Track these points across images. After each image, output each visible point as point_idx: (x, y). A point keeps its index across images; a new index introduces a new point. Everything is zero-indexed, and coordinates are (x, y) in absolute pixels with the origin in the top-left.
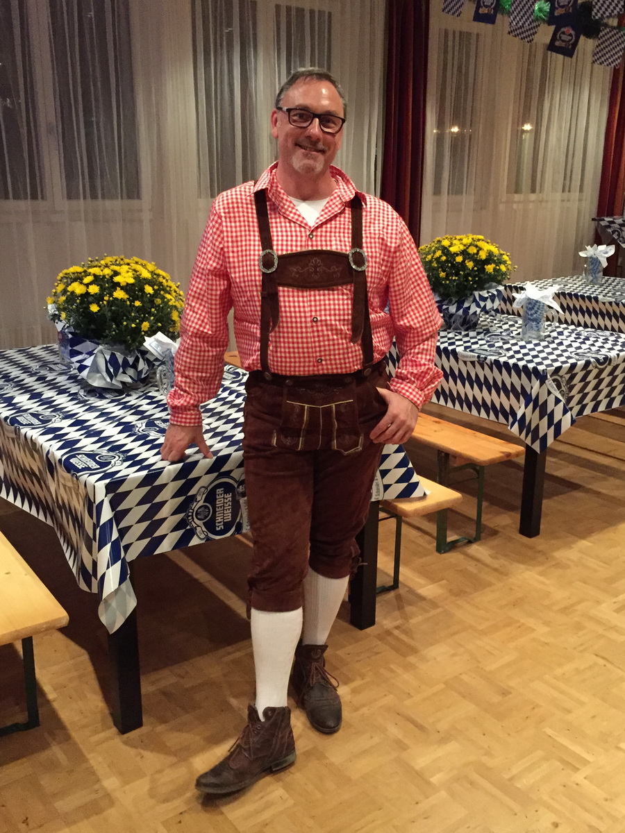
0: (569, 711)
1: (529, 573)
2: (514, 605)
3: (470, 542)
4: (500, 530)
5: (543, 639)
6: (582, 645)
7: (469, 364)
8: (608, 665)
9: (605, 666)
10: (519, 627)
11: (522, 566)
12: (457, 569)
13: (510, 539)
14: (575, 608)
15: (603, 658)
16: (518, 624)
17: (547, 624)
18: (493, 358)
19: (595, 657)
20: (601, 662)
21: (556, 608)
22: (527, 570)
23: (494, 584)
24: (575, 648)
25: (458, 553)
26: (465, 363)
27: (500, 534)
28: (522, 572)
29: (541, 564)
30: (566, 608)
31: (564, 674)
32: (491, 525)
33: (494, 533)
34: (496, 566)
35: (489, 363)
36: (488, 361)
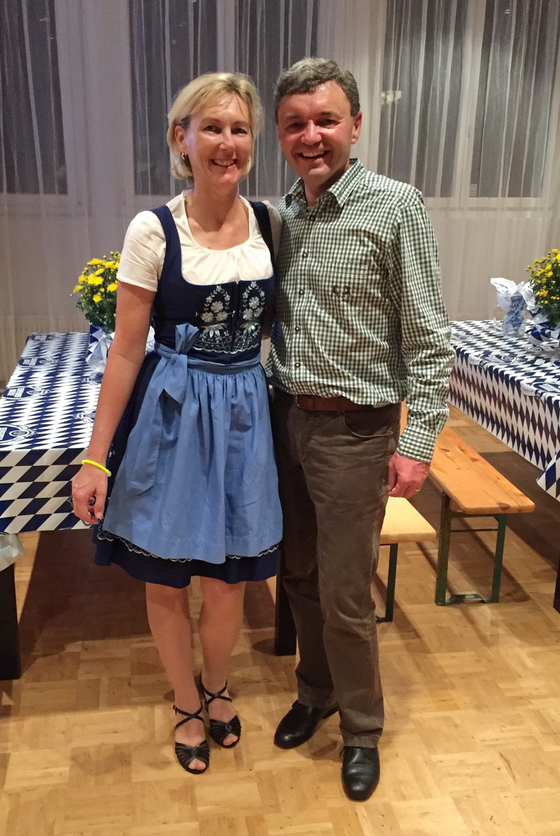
0: (404, 798)
1: (518, 650)
2: (463, 678)
3: (483, 602)
4: (535, 598)
5: (458, 721)
6: (497, 740)
7: (528, 398)
8: (504, 770)
9: (499, 769)
10: (444, 701)
11: (517, 641)
12: (439, 625)
13: (536, 609)
14: (533, 701)
15: (506, 761)
16: (446, 698)
17: (479, 707)
18: (547, 395)
19: (497, 756)
20: (500, 762)
21: (509, 694)
22: (520, 647)
23: (464, 651)
24: (484, 741)
25: (459, 610)
26: (525, 396)
27: (531, 601)
28: (510, 648)
29: (544, 644)
30: (521, 698)
31: (441, 762)
32: (528, 590)
33: (525, 598)
34: (488, 633)
35: (543, 401)
36: (542, 398)
